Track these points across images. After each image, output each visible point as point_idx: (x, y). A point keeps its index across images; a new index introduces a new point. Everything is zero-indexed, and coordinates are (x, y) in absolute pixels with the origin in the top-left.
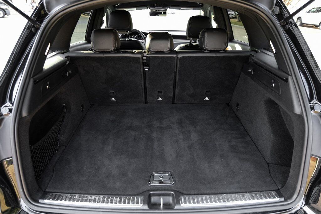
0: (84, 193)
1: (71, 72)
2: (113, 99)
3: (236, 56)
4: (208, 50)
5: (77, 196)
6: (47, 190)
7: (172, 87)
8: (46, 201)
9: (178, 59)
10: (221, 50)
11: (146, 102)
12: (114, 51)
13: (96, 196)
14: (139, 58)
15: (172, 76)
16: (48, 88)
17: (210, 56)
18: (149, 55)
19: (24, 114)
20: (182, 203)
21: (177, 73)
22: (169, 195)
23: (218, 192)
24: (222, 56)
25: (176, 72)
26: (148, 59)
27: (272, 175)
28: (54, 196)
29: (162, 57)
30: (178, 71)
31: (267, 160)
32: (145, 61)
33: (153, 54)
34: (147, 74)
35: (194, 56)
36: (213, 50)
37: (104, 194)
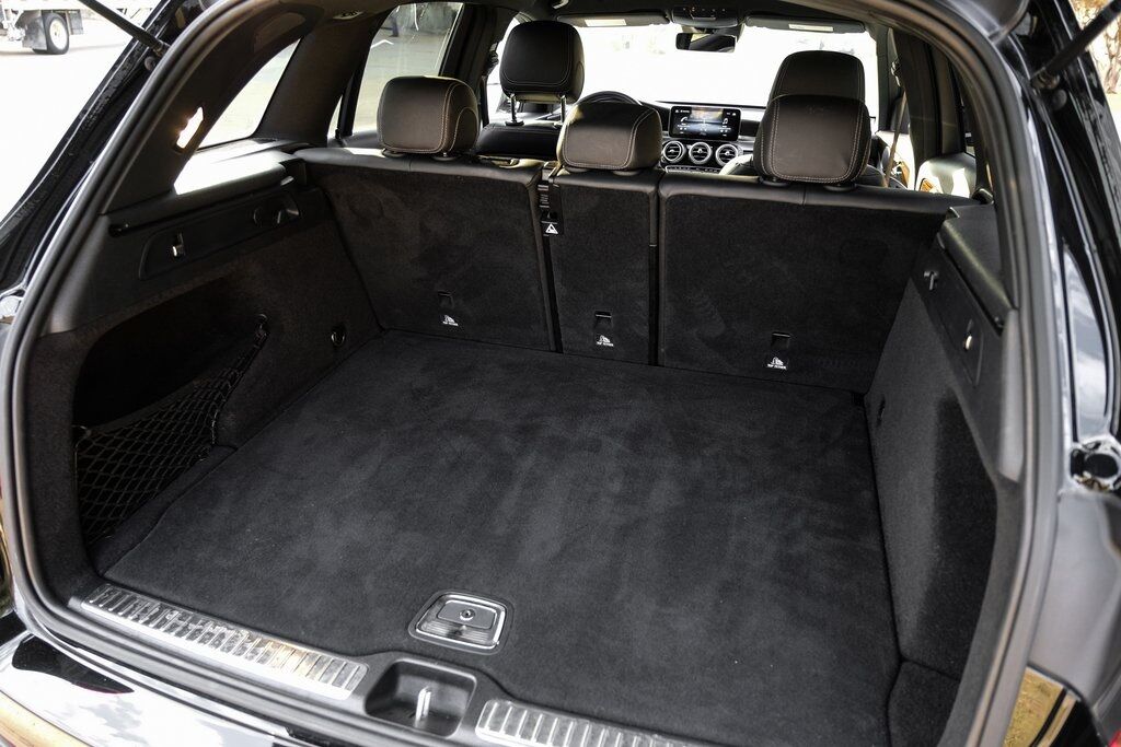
0: (201, 608)
1: (297, 213)
2: (450, 321)
3: (890, 211)
4: (779, 180)
5: (176, 613)
6: (109, 574)
7: (643, 304)
8: (87, 608)
9: (662, 203)
10: (834, 185)
11: (559, 349)
12: (449, 155)
13: (228, 629)
14: (522, 185)
15: (642, 265)
16: (175, 254)
17: (784, 203)
18: (557, 180)
19: (59, 323)
20: (482, 725)
21: (663, 256)
22: (462, 684)
23: (638, 721)
24: (831, 207)
25: (657, 248)
26: (556, 193)
27: (893, 709)
28: (114, 596)
29: (600, 189)
30: (662, 249)
31: (904, 641)
32: (544, 199)
33: (573, 175)
34: (552, 245)
35: (720, 198)
36: (796, 178)
37: (258, 625)
